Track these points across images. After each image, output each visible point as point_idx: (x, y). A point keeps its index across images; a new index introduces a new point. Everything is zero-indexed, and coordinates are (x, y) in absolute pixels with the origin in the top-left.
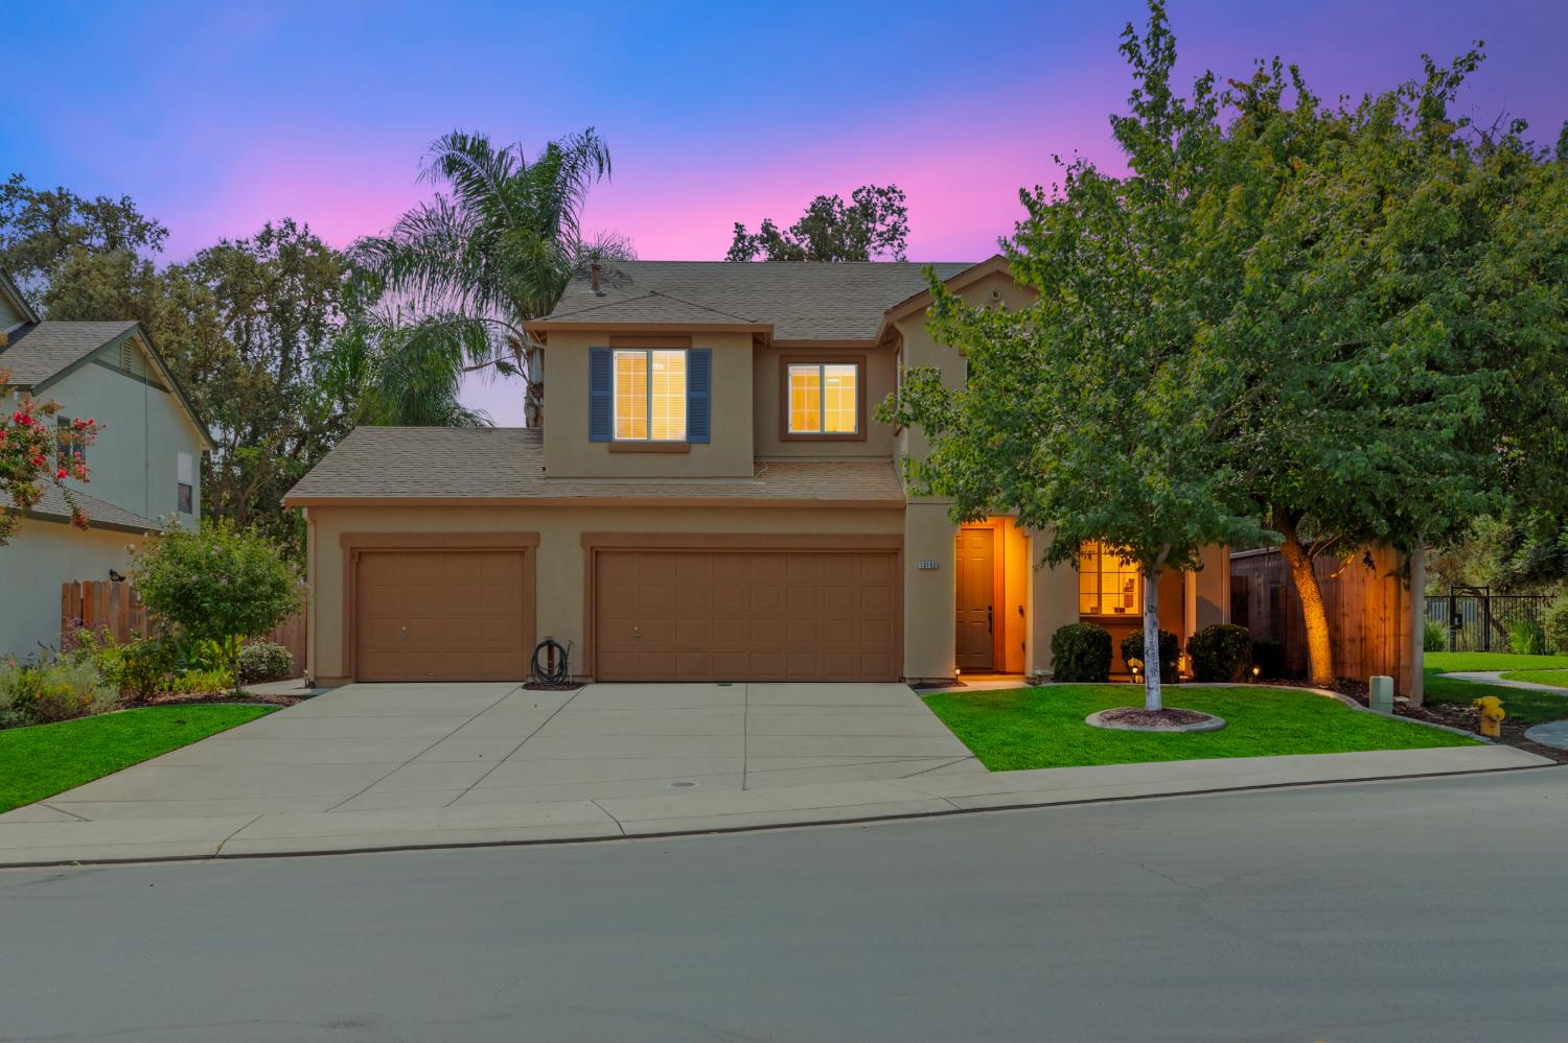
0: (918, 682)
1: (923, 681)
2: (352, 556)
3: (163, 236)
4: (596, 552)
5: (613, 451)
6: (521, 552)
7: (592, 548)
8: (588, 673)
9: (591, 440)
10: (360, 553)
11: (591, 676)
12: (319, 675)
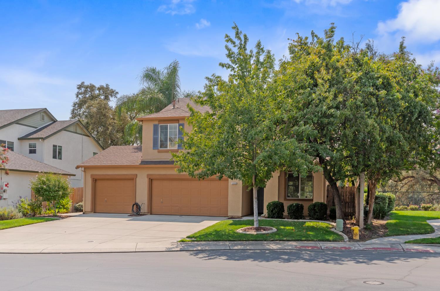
0: (231, 217)
1: (233, 217)
2: (93, 181)
3: (117, 94)
4: (151, 180)
5: (159, 152)
6: (132, 179)
7: (150, 178)
8: (148, 212)
9: (153, 149)
10: (96, 180)
11: (149, 213)
12: (86, 211)
